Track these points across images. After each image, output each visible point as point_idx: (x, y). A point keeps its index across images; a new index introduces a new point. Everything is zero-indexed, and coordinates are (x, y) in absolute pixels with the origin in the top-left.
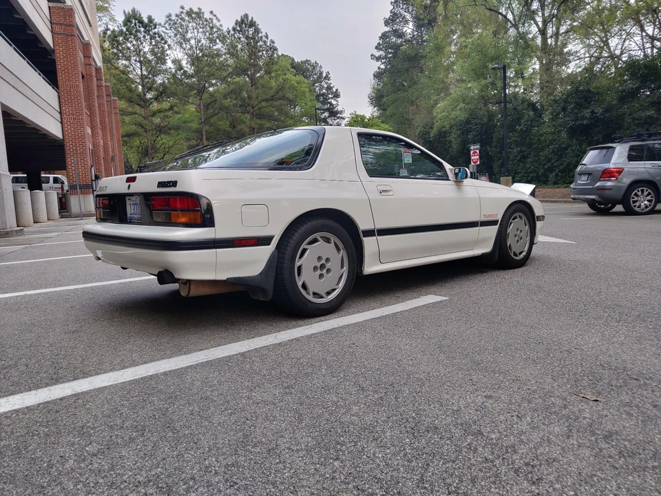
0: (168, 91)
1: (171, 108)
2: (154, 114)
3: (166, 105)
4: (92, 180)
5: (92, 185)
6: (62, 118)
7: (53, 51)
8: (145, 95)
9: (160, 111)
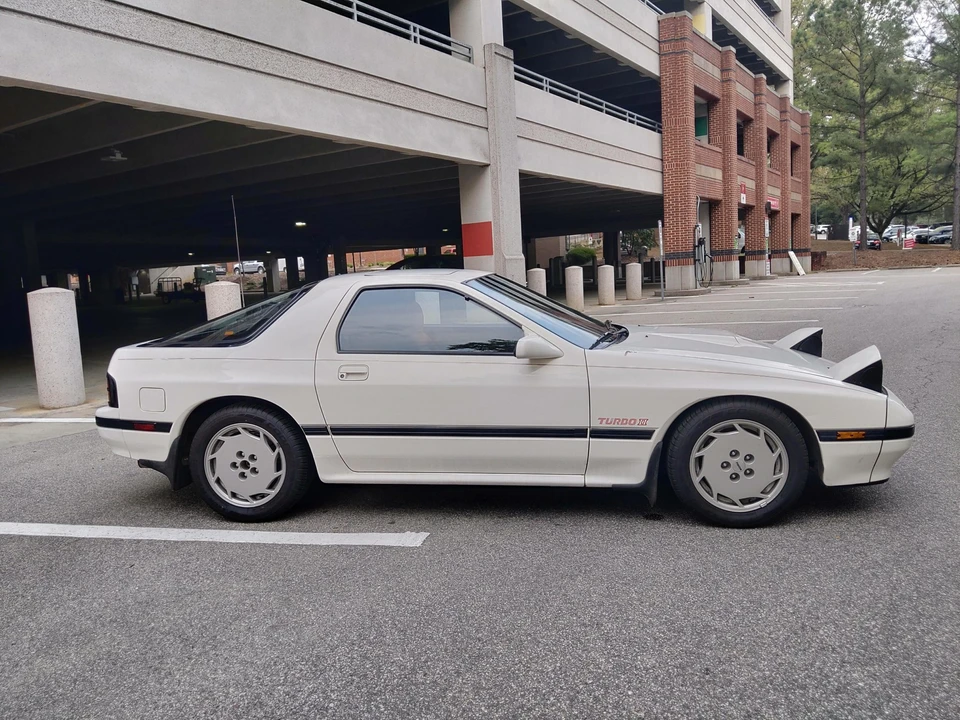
0: (893, 86)
1: (907, 110)
2: (876, 124)
3: (897, 106)
4: (695, 247)
5: (694, 252)
6: (663, 167)
7: (660, 78)
8: (863, 96)
9: (886, 118)
